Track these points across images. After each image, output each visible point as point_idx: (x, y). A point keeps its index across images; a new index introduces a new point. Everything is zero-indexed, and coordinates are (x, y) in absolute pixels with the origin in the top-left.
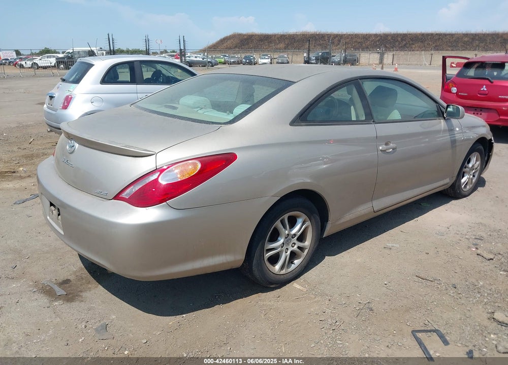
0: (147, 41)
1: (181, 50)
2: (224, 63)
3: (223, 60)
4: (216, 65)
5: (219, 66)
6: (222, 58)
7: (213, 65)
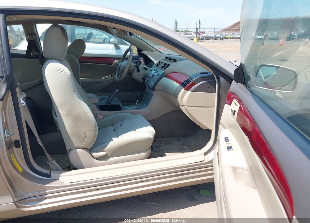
0: (176, 23)
1: (197, 29)
2: (233, 38)
3: (232, 36)
4: (223, 39)
5: (225, 40)
6: (232, 35)
7: (221, 39)
